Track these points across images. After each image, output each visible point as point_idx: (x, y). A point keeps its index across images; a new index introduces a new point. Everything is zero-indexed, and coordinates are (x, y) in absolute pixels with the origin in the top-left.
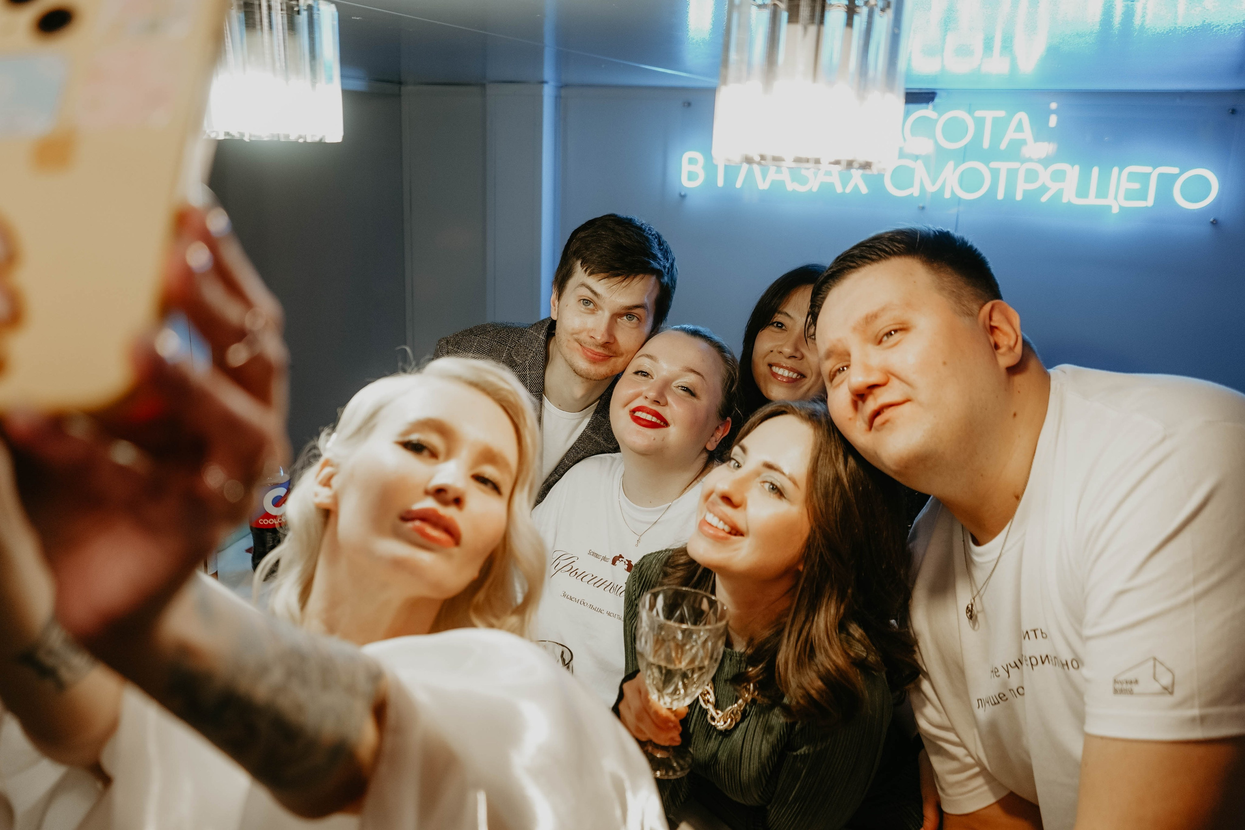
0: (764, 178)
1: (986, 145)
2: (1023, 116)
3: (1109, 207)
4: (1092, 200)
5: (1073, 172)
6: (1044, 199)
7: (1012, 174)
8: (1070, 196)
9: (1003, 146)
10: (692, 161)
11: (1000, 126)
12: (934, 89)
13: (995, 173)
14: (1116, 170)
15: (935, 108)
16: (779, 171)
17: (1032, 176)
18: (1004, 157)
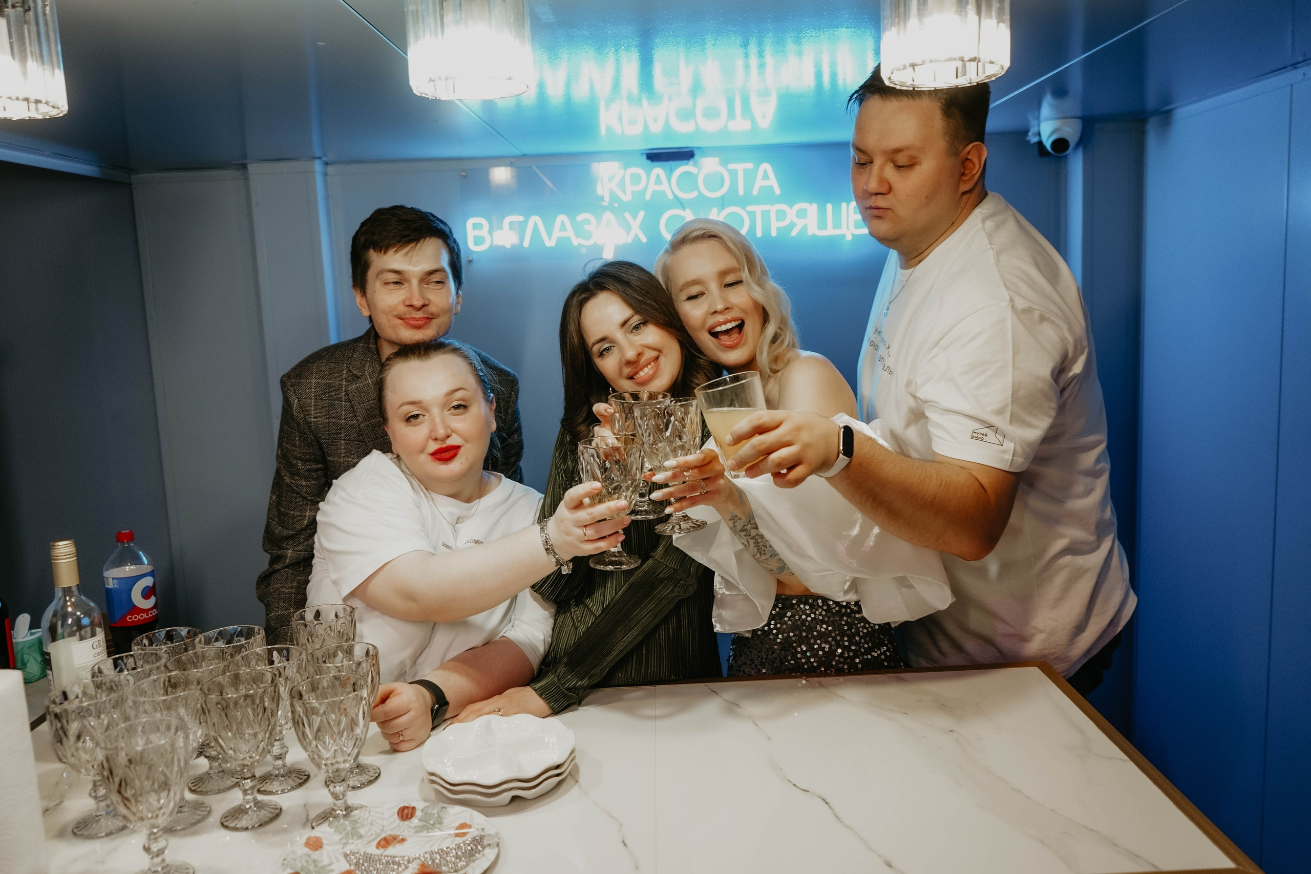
0: (550, 236)
1: (741, 192)
2: (766, 167)
3: (844, 236)
4: (830, 231)
5: (812, 209)
6: (794, 233)
7: (766, 215)
8: (813, 230)
9: (755, 192)
10: (476, 226)
11: (750, 177)
12: (692, 148)
13: (752, 215)
14: (844, 205)
15: (695, 165)
16: (563, 228)
17: (781, 215)
18: (757, 201)
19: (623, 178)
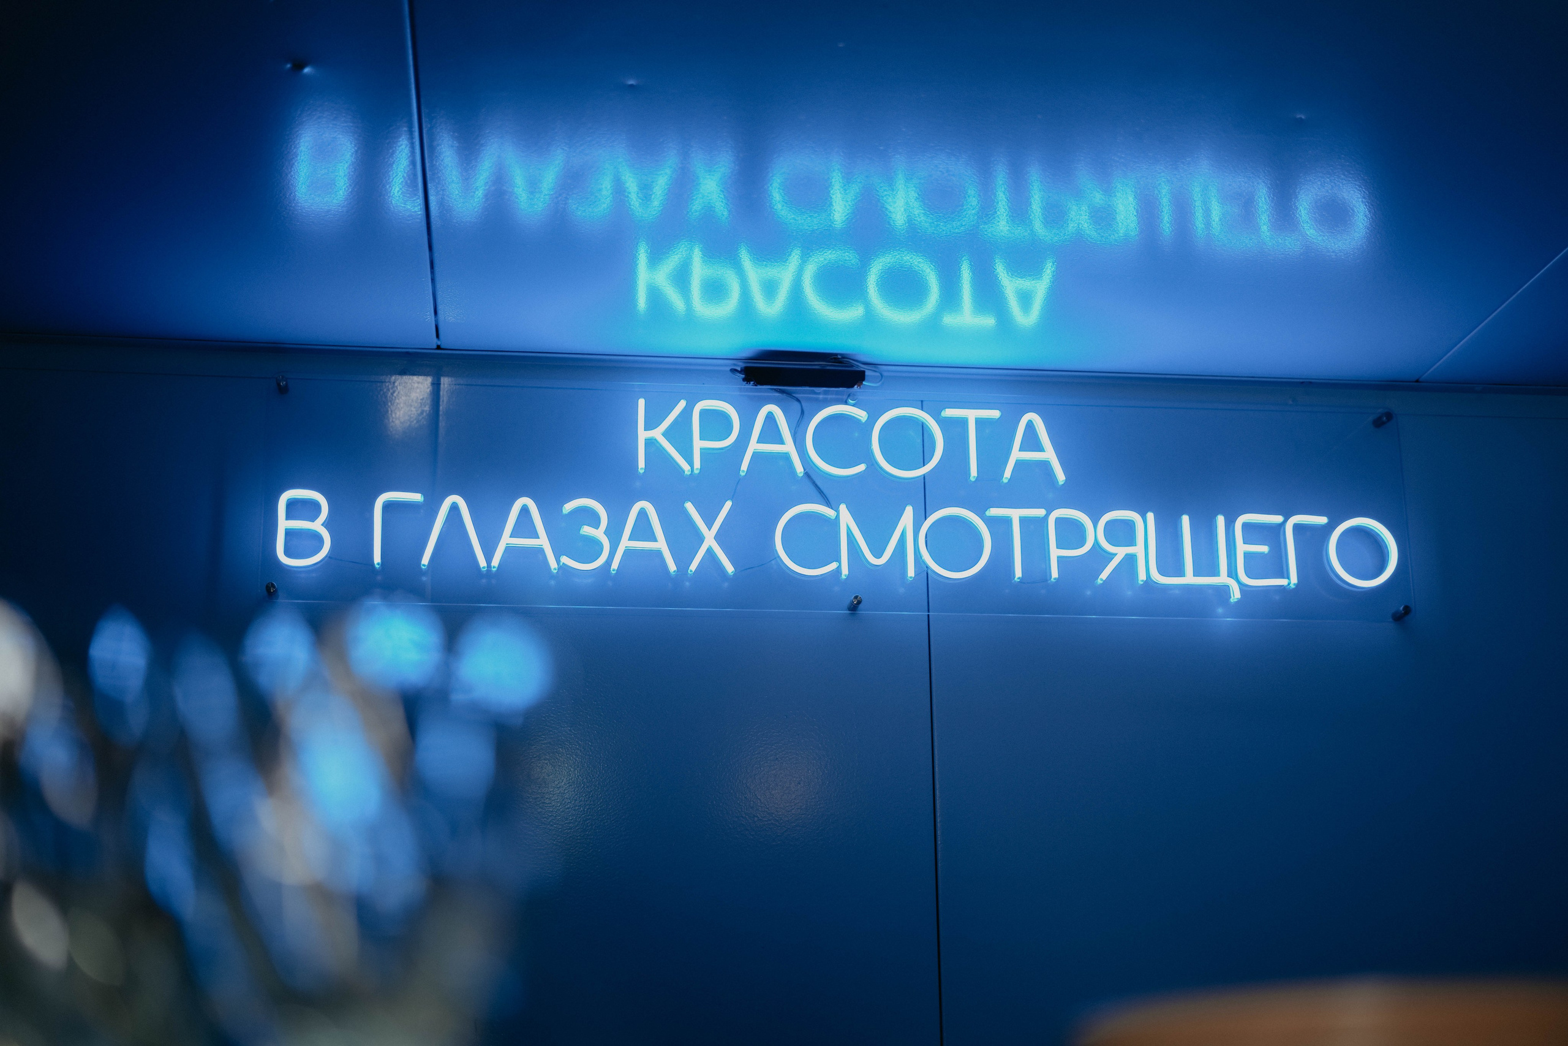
0: (489, 545)
1: (973, 471)
2: (1034, 420)
3: (1224, 591)
4: (1189, 578)
5: (1145, 526)
6: (1104, 575)
7: (1034, 529)
8: (1148, 569)
9: (1006, 474)
10: (296, 509)
11: (994, 439)
12: (861, 359)
13: (1000, 529)
14: (1221, 520)
15: (864, 403)
16: (524, 526)
17: (1071, 533)
18: (1012, 496)
19: (687, 413)
